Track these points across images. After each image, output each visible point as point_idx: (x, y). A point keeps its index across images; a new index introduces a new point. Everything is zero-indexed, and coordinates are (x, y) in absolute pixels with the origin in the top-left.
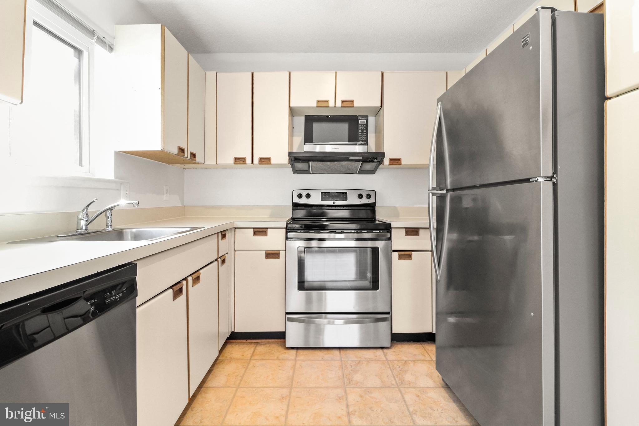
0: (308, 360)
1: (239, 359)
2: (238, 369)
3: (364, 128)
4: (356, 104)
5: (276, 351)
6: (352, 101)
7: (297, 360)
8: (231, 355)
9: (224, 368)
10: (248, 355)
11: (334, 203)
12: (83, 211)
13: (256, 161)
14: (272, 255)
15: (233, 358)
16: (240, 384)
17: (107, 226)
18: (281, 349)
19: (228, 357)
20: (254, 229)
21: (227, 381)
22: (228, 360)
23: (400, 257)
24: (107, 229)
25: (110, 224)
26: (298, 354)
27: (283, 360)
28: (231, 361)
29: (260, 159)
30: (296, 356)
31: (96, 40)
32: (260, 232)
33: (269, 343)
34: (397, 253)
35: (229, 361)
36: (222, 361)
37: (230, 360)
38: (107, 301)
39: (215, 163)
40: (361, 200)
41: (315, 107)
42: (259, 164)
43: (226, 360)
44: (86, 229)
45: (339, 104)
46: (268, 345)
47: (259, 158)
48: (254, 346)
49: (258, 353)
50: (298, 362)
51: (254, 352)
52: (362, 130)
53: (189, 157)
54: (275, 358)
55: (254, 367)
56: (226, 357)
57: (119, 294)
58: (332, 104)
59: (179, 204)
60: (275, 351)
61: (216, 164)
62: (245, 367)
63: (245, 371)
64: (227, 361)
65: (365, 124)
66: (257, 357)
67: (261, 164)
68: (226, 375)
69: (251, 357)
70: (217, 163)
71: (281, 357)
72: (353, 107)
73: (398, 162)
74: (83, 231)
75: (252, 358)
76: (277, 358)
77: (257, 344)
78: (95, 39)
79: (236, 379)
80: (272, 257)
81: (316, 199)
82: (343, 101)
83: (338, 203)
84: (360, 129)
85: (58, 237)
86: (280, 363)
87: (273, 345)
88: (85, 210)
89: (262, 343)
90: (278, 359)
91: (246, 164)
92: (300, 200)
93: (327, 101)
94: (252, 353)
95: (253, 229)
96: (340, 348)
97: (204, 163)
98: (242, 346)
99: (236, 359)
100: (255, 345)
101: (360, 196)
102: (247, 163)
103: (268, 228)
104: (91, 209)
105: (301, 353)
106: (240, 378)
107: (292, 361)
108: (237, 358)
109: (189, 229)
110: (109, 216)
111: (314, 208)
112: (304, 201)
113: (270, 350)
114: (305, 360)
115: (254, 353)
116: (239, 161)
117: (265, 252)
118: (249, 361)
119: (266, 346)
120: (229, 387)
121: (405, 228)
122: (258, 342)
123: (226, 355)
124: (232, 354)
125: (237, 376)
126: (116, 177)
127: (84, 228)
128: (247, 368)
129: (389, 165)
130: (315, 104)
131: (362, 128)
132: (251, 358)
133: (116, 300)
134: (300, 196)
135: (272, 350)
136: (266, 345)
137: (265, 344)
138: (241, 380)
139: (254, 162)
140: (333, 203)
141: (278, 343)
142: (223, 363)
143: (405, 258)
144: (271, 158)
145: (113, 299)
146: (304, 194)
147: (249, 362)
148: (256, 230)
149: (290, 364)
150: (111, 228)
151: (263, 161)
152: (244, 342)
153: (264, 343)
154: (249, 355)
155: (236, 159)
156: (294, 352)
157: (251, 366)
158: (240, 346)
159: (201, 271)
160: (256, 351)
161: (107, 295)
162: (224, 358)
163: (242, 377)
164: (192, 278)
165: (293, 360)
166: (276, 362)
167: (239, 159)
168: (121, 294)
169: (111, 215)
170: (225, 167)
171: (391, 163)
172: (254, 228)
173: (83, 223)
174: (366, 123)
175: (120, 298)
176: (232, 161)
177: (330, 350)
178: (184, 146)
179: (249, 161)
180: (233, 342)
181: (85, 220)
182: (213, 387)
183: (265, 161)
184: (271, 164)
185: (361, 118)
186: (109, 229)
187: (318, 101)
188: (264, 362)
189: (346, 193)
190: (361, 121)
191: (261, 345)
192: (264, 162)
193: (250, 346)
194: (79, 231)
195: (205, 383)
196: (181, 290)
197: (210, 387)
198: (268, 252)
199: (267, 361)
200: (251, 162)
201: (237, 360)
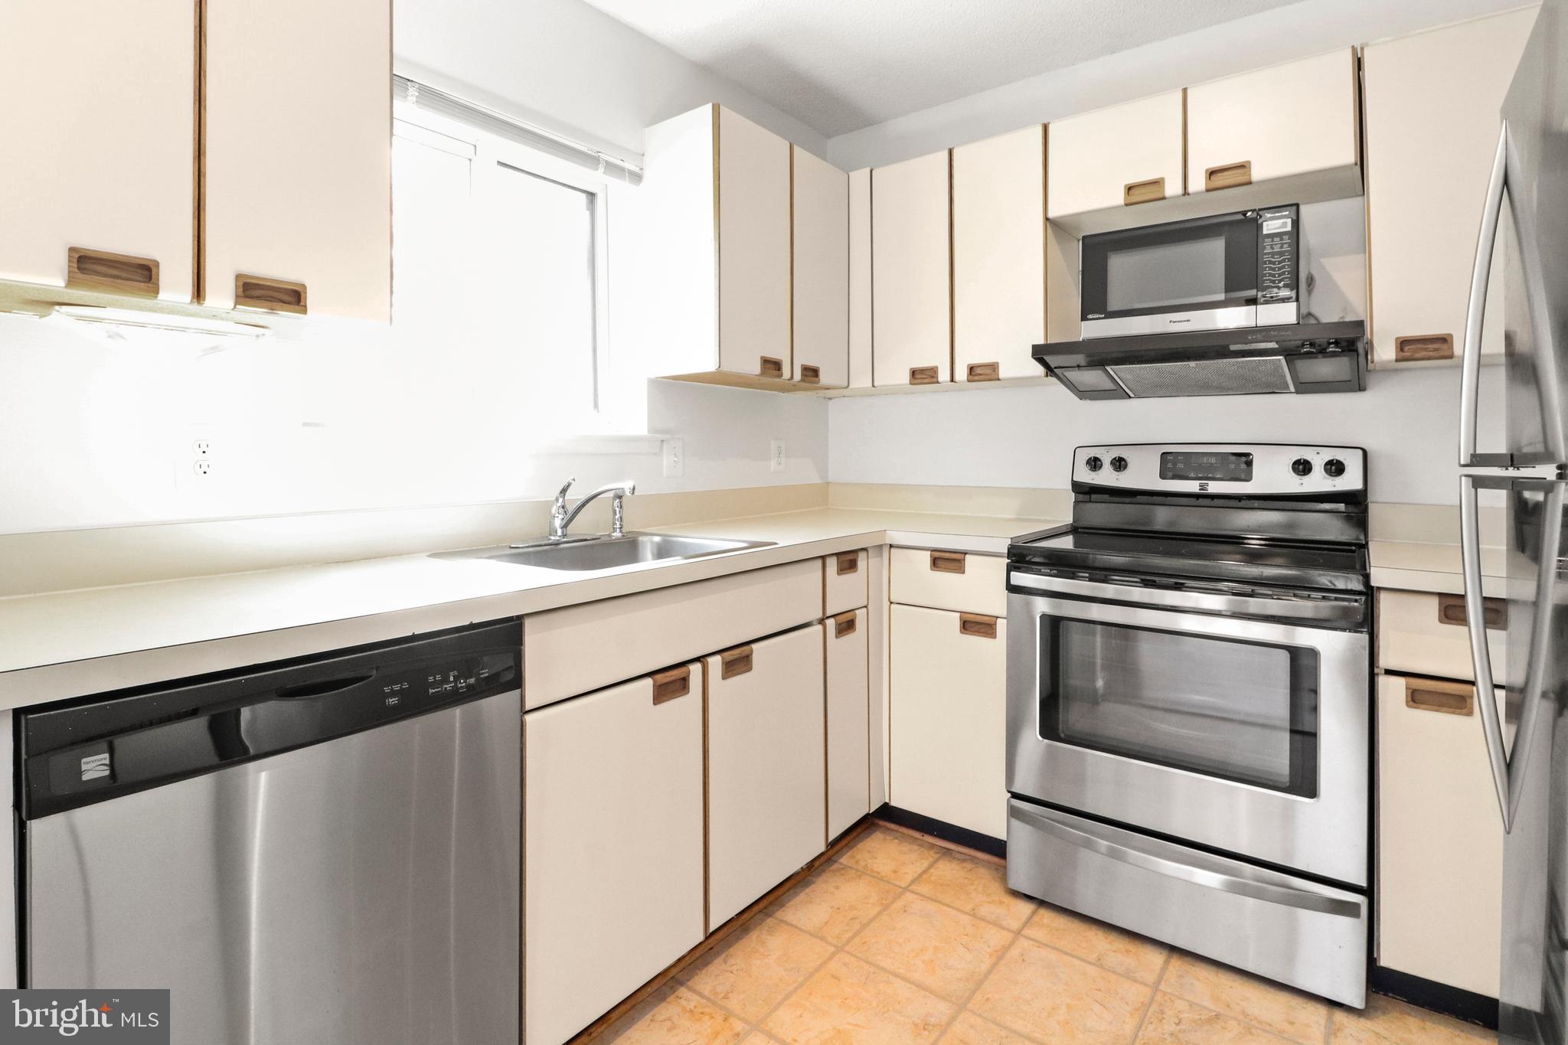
0: (1054, 948)
1: (881, 879)
2: (867, 903)
3: (1281, 248)
4: (1257, 174)
5: (980, 889)
6: (1243, 166)
7: (1022, 936)
8: (870, 861)
9: (837, 888)
10: (907, 873)
11: (1202, 487)
12: (557, 500)
13: (961, 374)
14: (975, 625)
15: (872, 871)
16: (849, 941)
17: (614, 530)
18: (995, 888)
19: (862, 863)
20: (933, 553)
21: (827, 922)
22: (857, 870)
23: (1415, 699)
24: (613, 534)
25: (618, 526)
26: (1036, 918)
27: (983, 919)
28: (863, 877)
29: (972, 369)
30: (1027, 923)
31: (603, 170)
32: (947, 560)
33: (976, 861)
34: (1401, 682)
35: (858, 873)
36: (845, 868)
37: (861, 874)
38: (434, 691)
39: (871, 385)
40: (1306, 479)
41: (1122, 206)
42: (968, 381)
43: (851, 868)
44: (564, 535)
45: (1198, 183)
46: (969, 865)
47: (968, 365)
48: (933, 855)
49: (933, 878)
50: (1023, 943)
51: (925, 872)
52: (1273, 254)
53: (798, 376)
54: (968, 907)
55: (905, 911)
56: (857, 862)
57: (466, 678)
58: (1173, 188)
59: (816, 480)
60: (976, 889)
61: (873, 386)
62: (882, 904)
63: (879, 913)
64: (854, 871)
65: (1286, 233)
66: (924, 889)
67: (973, 381)
68: (832, 907)
69: (913, 882)
70: (875, 384)
71: (985, 910)
72: (1250, 183)
73: (1435, 350)
74: (558, 538)
75: (913, 887)
76: (974, 910)
77: (944, 854)
78: (601, 169)
79: (848, 924)
80: (978, 632)
81: (1143, 475)
82: (1212, 173)
83: (1215, 487)
84: (1268, 250)
85: (511, 547)
86: (974, 925)
87: (982, 871)
88: (561, 500)
89: (958, 856)
90: (973, 914)
91: (938, 382)
92: (1093, 474)
93: (1158, 183)
94: (920, 871)
95: (929, 553)
96: (1173, 949)
97: (848, 386)
98: (906, 847)
99: (875, 875)
100: (938, 855)
101: (1303, 467)
102: (940, 380)
103: (966, 554)
104: (569, 495)
105: (1045, 921)
106: (857, 927)
107: (1005, 933)
108: (879, 873)
109: (745, 545)
110: (618, 510)
111: (1140, 501)
112: (1107, 477)
113: (966, 881)
114: (1045, 945)
115: (925, 876)
116: (922, 376)
117: (958, 614)
118: (901, 890)
119: (963, 868)
120: (823, 939)
121: (1440, 595)
122: (949, 849)
123: (858, 857)
124: (876, 858)
125: (855, 918)
126: (652, 430)
127: (559, 532)
128: (886, 907)
129: (1397, 360)
130: (1119, 199)
131: (1277, 249)
132: (910, 885)
133: (458, 689)
134: (1094, 464)
135: (972, 884)
136: (965, 864)
137: (964, 861)
138: (856, 935)
139: (957, 378)
140: (1199, 488)
141: (997, 869)
142: (843, 875)
143: (1439, 706)
144: (998, 363)
145: (448, 689)
146: (1106, 459)
147: (899, 896)
148: (937, 554)
149: (996, 938)
150: (621, 532)
151: (980, 372)
152: (916, 839)
153: (963, 857)
154: (909, 878)
155: (914, 373)
156: (1025, 908)
157: (899, 904)
158: (904, 844)
159: (754, 646)
160: (932, 870)
161: (435, 678)
162: (851, 863)
163: (864, 926)
164: (723, 659)
165: (1012, 931)
166: (965, 919)
167: (922, 371)
168: (472, 681)
169: (621, 507)
170: (893, 391)
171: (1407, 354)
172: (932, 551)
173: (558, 523)
174: (1289, 228)
175: (469, 687)
176: (906, 378)
177: (1137, 942)
178: (781, 354)
179: (944, 375)
180: (888, 829)
181: (561, 517)
182: (792, 925)
183: (983, 373)
184: (999, 379)
185: (1269, 215)
186: (617, 534)
187: (1130, 189)
188: (931, 907)
189: (1247, 455)
190: (1274, 225)
191: (954, 858)
192: (980, 375)
193: (926, 852)
194: (553, 538)
195: (781, 908)
196: (683, 685)
197: (785, 922)
198: (968, 617)
199: (945, 908)
200: (948, 378)
201: (878, 878)
